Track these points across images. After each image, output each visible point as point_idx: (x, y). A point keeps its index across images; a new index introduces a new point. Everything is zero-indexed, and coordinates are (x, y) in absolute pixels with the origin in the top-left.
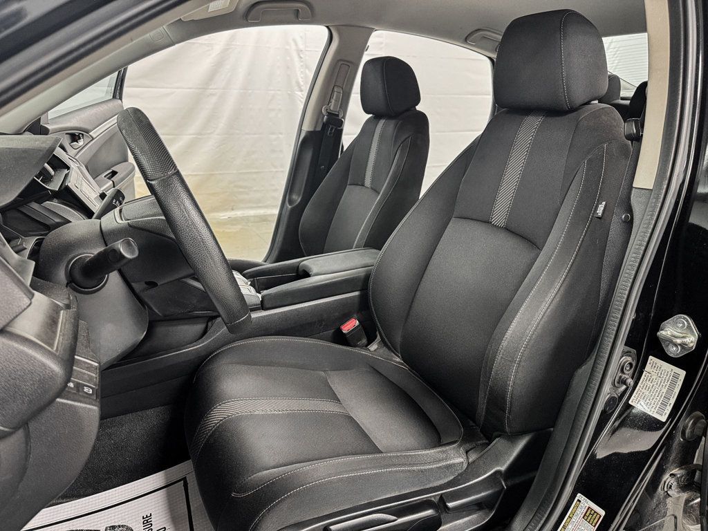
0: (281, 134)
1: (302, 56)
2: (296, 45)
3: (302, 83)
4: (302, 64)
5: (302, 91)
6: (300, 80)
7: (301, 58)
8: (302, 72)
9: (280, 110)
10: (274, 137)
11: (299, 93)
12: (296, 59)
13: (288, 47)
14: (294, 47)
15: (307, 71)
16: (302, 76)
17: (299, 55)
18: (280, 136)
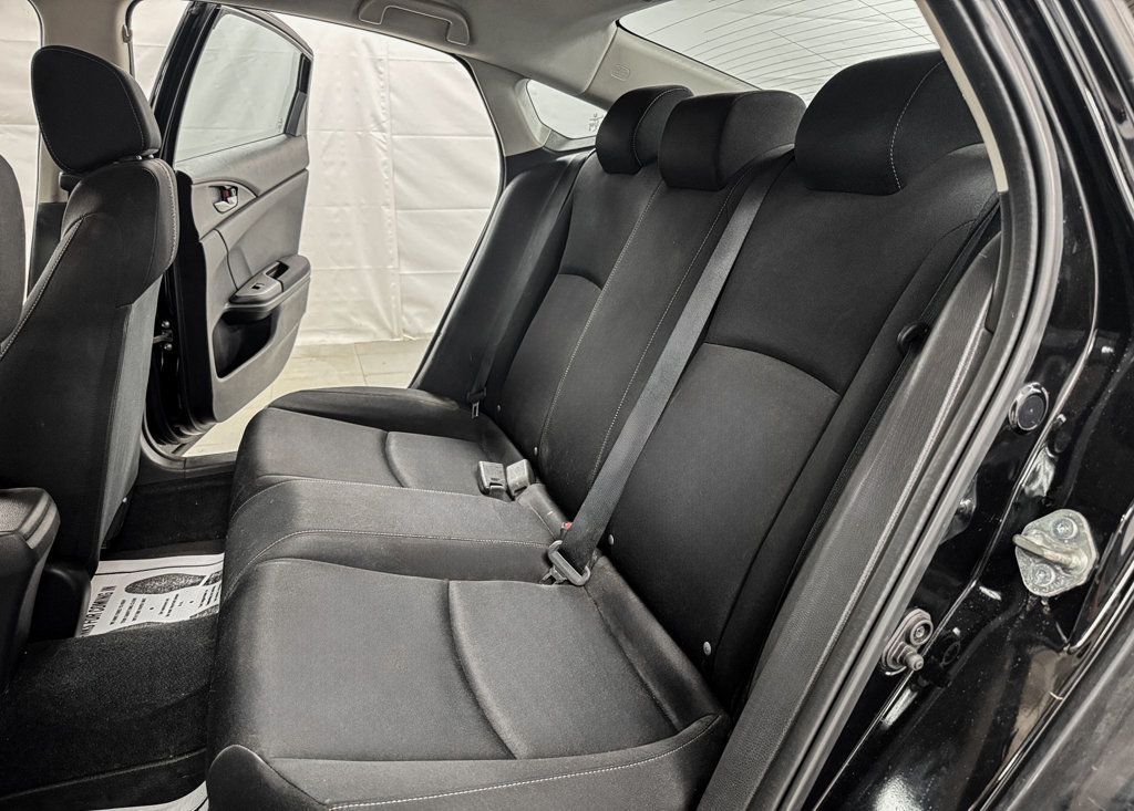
0: (347, 205)
1: (381, 69)
2: (370, 51)
3: (383, 118)
4: (382, 83)
5: (383, 130)
6: (380, 112)
7: (381, 73)
8: (383, 97)
9: (344, 163)
10: (334, 210)
11: (379, 135)
12: (371, 76)
13: (354, 54)
14: (365, 54)
15: (392, 96)
16: (383, 104)
17: (376, 68)
18: (347, 209)
